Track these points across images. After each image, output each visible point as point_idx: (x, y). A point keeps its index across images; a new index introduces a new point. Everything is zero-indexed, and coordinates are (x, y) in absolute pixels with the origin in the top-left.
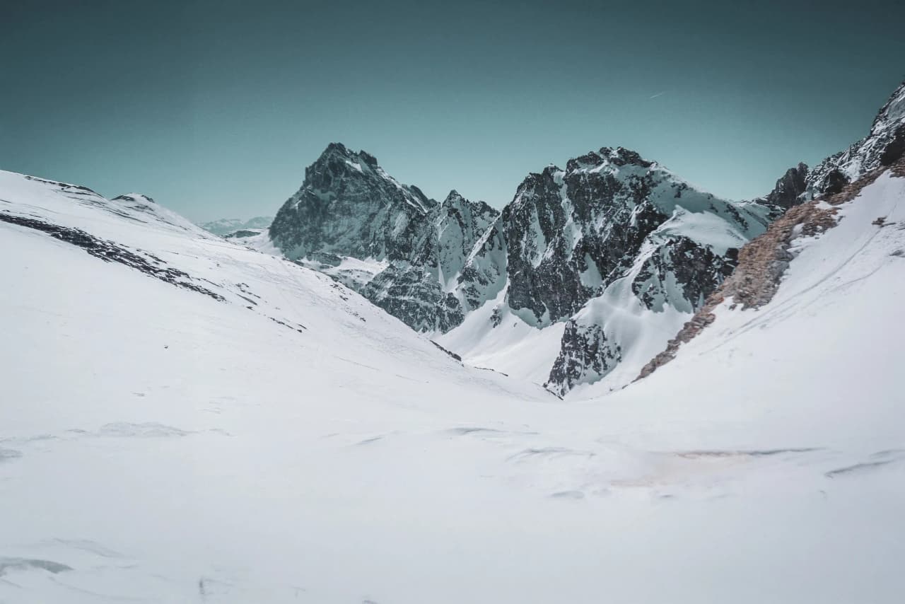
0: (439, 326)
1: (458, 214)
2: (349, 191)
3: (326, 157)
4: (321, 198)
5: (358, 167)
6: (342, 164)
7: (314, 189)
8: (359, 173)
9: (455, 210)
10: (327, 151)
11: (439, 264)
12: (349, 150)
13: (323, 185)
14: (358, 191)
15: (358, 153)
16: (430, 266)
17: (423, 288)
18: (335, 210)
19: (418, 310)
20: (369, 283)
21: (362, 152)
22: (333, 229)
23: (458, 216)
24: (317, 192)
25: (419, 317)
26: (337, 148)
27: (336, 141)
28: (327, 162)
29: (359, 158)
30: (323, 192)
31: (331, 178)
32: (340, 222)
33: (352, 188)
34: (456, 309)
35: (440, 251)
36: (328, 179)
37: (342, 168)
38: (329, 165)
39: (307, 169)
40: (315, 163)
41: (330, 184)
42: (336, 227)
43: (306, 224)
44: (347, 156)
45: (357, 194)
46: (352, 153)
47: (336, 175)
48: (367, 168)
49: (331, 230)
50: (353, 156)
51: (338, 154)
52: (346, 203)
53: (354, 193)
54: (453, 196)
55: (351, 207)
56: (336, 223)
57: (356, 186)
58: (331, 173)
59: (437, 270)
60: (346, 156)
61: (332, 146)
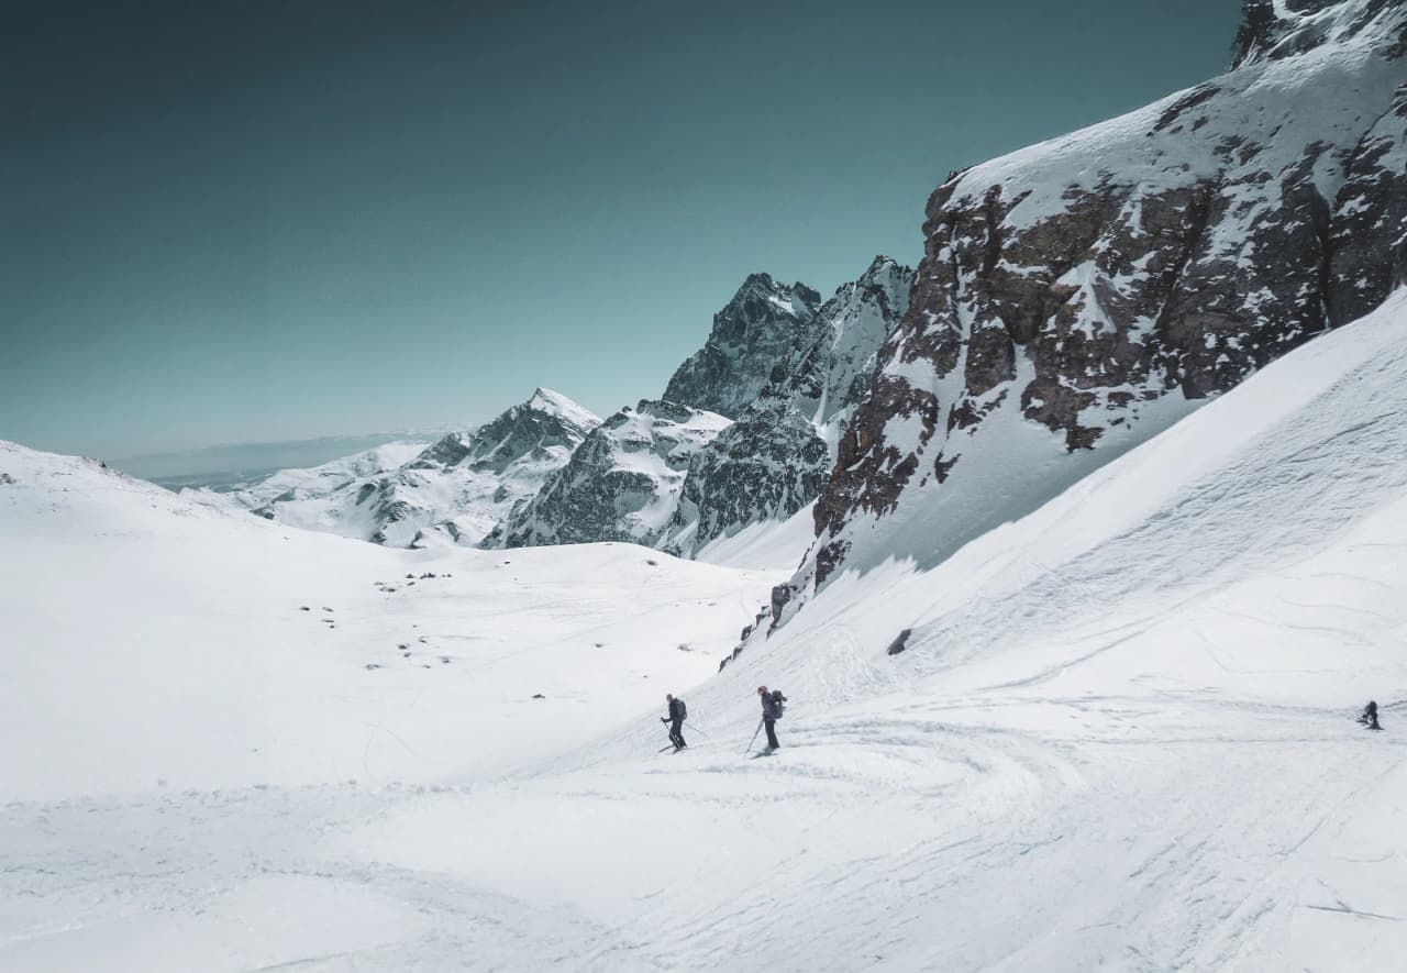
0: (785, 507)
1: (883, 293)
2: (766, 339)
3: (742, 296)
4: (728, 355)
5: (788, 307)
6: (763, 303)
7: (719, 341)
8: (789, 315)
9: (876, 289)
10: (746, 286)
11: (825, 392)
12: (777, 283)
13: (733, 336)
14: (779, 338)
15: (792, 287)
16: (805, 394)
17: (781, 436)
18: (743, 369)
19: (764, 479)
20: (711, 442)
21: (798, 285)
22: (737, 397)
23: (883, 299)
24: (724, 346)
25: (762, 493)
26: (762, 280)
27: (757, 271)
28: (744, 302)
29: (793, 293)
30: (732, 346)
31: (745, 325)
32: (746, 386)
33: (769, 334)
34: (818, 464)
35: (832, 368)
36: (741, 326)
37: (762, 308)
38: (745, 306)
39: (716, 316)
40: (728, 306)
41: (743, 333)
42: (741, 393)
43: (703, 393)
44: (773, 292)
45: (778, 343)
46: (782, 287)
47: (753, 321)
48: (805, 309)
49: (733, 398)
50: (783, 292)
51: (761, 289)
52: (759, 357)
53: (772, 341)
54: (878, 265)
55: (765, 363)
56: (741, 387)
57: (777, 329)
58: (746, 318)
59: (818, 403)
60: (771, 290)
61: (752, 278)
